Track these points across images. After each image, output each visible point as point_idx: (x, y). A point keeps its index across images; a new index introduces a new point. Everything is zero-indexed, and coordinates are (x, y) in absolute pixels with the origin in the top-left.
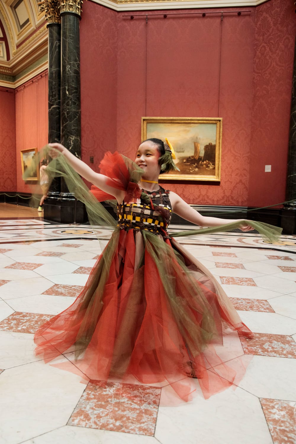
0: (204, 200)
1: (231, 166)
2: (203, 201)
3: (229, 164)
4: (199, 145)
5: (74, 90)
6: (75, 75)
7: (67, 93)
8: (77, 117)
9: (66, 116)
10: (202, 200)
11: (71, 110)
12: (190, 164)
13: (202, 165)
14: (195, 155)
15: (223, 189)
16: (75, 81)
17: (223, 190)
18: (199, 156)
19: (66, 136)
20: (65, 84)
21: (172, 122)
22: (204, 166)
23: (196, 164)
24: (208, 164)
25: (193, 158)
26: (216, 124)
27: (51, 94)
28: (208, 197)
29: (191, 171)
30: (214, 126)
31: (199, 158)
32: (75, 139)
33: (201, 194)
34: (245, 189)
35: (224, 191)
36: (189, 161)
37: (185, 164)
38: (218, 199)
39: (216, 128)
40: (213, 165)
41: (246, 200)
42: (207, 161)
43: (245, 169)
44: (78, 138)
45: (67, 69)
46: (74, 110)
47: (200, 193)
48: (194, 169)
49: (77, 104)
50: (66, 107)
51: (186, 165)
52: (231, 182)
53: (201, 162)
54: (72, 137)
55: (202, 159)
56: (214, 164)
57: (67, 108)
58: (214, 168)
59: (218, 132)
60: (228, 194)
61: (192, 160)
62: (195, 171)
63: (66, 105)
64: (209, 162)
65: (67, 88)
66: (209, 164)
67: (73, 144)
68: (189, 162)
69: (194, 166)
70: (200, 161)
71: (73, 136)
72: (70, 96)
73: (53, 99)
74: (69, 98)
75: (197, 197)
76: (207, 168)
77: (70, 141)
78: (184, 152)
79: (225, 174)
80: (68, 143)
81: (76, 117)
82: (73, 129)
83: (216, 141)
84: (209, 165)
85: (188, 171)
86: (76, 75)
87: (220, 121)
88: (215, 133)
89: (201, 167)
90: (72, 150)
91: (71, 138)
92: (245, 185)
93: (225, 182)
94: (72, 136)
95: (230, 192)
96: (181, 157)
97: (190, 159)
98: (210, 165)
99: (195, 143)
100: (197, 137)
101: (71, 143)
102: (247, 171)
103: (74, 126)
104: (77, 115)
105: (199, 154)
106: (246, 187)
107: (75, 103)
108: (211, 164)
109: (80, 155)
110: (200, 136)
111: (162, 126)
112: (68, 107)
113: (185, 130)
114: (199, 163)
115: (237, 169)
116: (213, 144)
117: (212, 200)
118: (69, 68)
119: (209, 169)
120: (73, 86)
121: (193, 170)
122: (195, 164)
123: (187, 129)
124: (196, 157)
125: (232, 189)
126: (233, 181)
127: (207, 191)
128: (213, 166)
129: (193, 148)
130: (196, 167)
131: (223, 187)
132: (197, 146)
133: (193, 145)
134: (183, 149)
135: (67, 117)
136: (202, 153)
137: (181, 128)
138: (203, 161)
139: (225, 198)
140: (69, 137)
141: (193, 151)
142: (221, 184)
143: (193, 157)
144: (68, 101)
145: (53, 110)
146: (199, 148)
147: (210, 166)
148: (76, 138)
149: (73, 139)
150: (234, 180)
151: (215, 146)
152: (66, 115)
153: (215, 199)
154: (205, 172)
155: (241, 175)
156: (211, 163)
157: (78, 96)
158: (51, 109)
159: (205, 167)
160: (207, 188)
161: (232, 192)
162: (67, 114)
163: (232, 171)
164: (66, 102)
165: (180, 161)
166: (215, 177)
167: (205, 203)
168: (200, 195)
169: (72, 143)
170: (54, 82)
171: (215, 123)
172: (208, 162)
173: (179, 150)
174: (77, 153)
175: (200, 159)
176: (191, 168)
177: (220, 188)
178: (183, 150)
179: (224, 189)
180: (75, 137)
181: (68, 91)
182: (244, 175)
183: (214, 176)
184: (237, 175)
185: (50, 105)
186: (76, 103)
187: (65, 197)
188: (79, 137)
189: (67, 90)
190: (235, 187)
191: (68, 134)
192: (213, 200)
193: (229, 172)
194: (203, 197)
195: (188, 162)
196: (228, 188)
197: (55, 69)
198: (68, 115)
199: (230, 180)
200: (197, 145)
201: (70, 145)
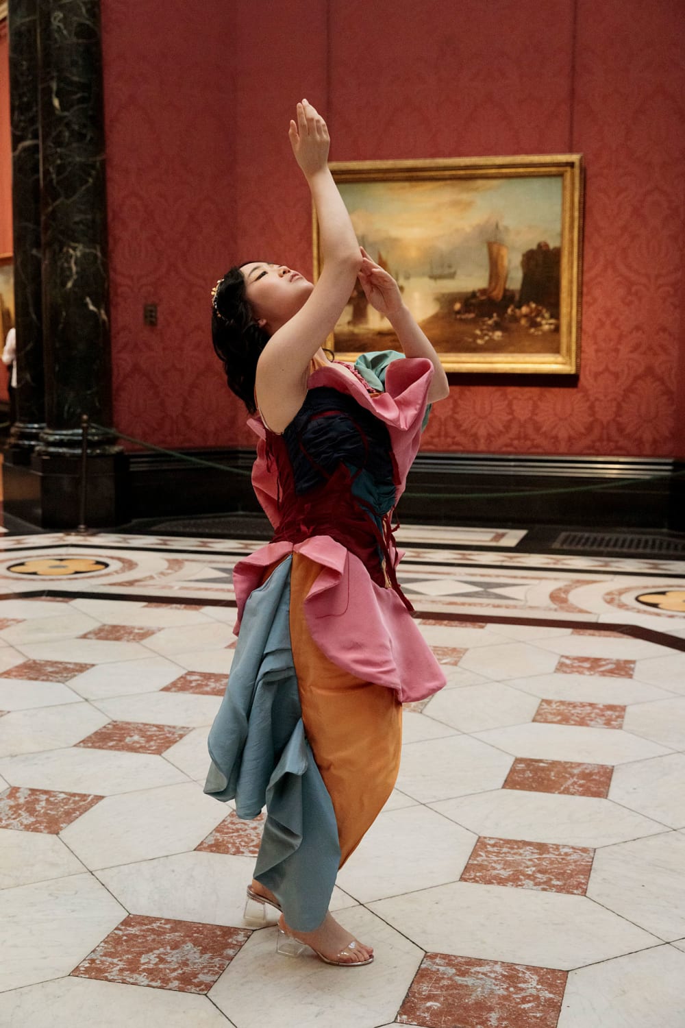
0: (526, 438)
1: (617, 320)
2: (522, 441)
3: (608, 313)
4: (504, 252)
5: (76, 93)
6: (80, 41)
7: (56, 103)
8: (91, 180)
9: (55, 181)
10: (518, 438)
11: (70, 159)
12: (477, 316)
13: (515, 319)
14: (493, 284)
15: (588, 400)
16: (80, 62)
17: (588, 404)
18: (506, 290)
19: (56, 247)
20: (49, 73)
21: (413, 177)
22: (523, 322)
23: (495, 315)
24: (537, 316)
25: (483, 298)
26: (561, 175)
27: (17, 103)
28: (537, 429)
29: (480, 342)
30: (555, 184)
31: (504, 296)
32: (84, 255)
33: (514, 418)
34: (665, 397)
35: (592, 407)
36: (472, 308)
37: (458, 316)
38: (572, 433)
39: (560, 191)
40: (552, 317)
41: (667, 434)
42: (533, 305)
43: (664, 329)
44: (94, 251)
45: (55, 23)
46: (78, 159)
47: (511, 412)
48: (490, 334)
49: (88, 138)
50: (53, 150)
51: (461, 320)
52: (616, 376)
53: (512, 311)
54: (74, 249)
55: (517, 297)
56: (556, 315)
57: (56, 152)
58: (557, 329)
59: (568, 205)
60: (605, 414)
61: (482, 303)
62: (491, 339)
63: (54, 143)
64: (540, 308)
65: (54, 86)
66: (539, 314)
67: (77, 273)
68: (474, 312)
69: (490, 322)
70: (507, 307)
71: (76, 245)
72: (66, 114)
73: (22, 118)
74: (61, 118)
75: (501, 428)
76: (532, 330)
77: (69, 262)
78: (456, 277)
79: (595, 347)
80: (62, 269)
81: (87, 182)
82: (76, 223)
83: (562, 235)
84: (539, 319)
85: (470, 340)
86: (85, 41)
87: (572, 165)
88: (558, 209)
89: (513, 326)
90: (76, 289)
91: (71, 251)
92: (663, 383)
93: (596, 375)
94: (73, 244)
95: (614, 409)
96: (443, 295)
97: (473, 301)
98: (543, 317)
99: (490, 245)
100: (497, 226)
101: (70, 269)
102: (670, 334)
103: (80, 211)
104: (90, 175)
105: (505, 283)
106: (668, 392)
107: (81, 137)
108: (547, 315)
109: (103, 306)
110: (508, 221)
111: (379, 190)
112: (59, 150)
113: (455, 204)
114: (506, 312)
115: (638, 328)
116: (553, 244)
117: (553, 438)
118: (58, 19)
119: (540, 333)
120: (76, 79)
121: (487, 338)
122: (491, 317)
123: (465, 197)
124: (495, 293)
125: (620, 399)
126: (623, 371)
127: (535, 406)
128: (552, 321)
129: (485, 261)
130: (497, 326)
131: (590, 392)
132: (498, 254)
133: (485, 250)
134: (450, 267)
135: (58, 183)
136: (515, 280)
137: (441, 196)
138: (520, 307)
139: (597, 431)
140: (65, 249)
141: (486, 274)
142: (583, 381)
143: (483, 292)
144: (60, 128)
145: (23, 155)
146: (506, 262)
147: (544, 322)
148: (87, 251)
149: (79, 254)
150: (626, 369)
151: (557, 253)
152: (54, 176)
153: (563, 434)
154: (527, 343)
155: (650, 348)
156: (544, 311)
157: (90, 113)
158: (17, 152)
159: (527, 325)
160: (535, 399)
161: (619, 406)
162: (58, 174)
163: (621, 337)
164: (54, 134)
165: (441, 308)
166: (560, 359)
167: (529, 449)
168: (510, 421)
169: (74, 269)
170: (24, 63)
171: (557, 172)
172: (536, 308)
173: (437, 272)
174: (91, 299)
175: (508, 298)
176: (478, 332)
177: (580, 395)
178: (452, 270)
179: (592, 398)
180: (84, 247)
181: (57, 96)
182: (662, 347)
183: (557, 355)
184: (635, 348)
185: (16, 140)
186: (84, 136)
187: (55, 444)
188: (98, 248)
189: (54, 96)
190: (629, 390)
191: (61, 237)
192: (556, 438)
193: (610, 340)
194: (522, 430)
195: (469, 312)
196: (605, 396)
197: (27, 19)
198: (61, 177)
199: (612, 368)
200: (499, 250)
201: (68, 273)
